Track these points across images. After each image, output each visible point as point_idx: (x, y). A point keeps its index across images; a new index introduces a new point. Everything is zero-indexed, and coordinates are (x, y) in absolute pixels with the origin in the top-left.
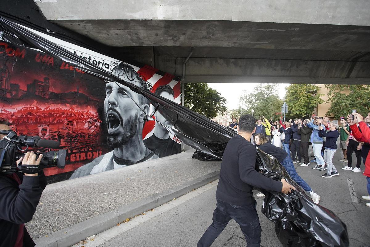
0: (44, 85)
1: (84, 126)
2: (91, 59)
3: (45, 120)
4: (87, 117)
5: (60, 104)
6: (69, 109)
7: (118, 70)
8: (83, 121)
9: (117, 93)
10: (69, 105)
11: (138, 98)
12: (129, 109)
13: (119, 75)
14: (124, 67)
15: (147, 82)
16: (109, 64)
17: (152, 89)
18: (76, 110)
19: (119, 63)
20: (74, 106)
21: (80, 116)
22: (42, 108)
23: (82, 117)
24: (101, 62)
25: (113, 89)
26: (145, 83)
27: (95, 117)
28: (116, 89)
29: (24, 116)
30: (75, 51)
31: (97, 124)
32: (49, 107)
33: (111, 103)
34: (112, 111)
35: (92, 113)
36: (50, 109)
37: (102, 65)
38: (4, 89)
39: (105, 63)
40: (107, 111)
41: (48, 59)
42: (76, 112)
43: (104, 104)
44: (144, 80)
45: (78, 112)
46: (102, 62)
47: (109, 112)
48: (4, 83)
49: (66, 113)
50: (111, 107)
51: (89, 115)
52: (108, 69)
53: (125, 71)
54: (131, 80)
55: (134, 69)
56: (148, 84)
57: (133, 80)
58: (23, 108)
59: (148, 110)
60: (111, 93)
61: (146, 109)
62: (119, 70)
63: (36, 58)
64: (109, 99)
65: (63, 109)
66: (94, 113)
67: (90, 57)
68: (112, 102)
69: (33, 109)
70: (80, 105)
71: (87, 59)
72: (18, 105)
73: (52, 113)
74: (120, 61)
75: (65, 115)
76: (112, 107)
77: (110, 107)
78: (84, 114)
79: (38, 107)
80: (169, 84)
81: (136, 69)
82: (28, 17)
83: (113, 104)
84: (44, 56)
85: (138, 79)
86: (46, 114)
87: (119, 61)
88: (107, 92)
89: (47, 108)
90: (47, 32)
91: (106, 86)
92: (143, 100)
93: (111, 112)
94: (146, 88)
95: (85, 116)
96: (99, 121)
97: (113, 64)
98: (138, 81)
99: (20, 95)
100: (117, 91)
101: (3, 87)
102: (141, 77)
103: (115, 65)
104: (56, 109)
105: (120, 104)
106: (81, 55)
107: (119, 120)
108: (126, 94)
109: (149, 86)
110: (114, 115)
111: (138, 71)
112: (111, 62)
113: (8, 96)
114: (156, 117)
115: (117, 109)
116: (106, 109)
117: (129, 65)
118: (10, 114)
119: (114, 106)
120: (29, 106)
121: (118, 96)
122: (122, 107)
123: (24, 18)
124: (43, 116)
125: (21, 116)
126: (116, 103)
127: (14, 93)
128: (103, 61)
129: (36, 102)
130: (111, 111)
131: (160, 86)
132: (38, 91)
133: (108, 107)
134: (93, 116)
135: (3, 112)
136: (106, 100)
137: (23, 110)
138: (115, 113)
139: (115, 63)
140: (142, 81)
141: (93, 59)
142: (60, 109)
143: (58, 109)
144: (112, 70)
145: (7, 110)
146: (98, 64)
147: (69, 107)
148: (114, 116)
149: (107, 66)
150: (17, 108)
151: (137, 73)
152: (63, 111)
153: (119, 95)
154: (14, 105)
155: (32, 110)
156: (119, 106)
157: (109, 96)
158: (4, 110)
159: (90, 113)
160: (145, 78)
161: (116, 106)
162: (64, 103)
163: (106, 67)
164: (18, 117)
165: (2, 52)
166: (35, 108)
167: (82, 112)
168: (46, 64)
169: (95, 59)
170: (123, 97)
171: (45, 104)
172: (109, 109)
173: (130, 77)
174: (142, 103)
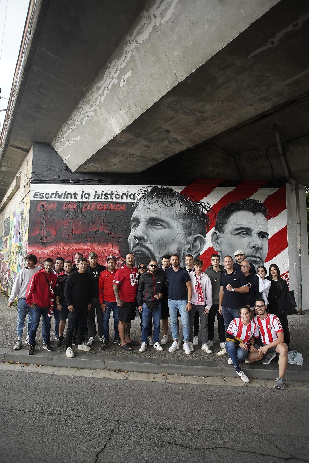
0: (68, 228)
1: (104, 264)
2: (113, 194)
3: (69, 259)
4: (108, 255)
5: (81, 244)
6: (90, 248)
7: (148, 198)
8: (104, 260)
9: (147, 225)
10: (89, 243)
11: (182, 227)
12: (166, 243)
13: (149, 203)
14: (156, 192)
15: (199, 204)
16: (135, 194)
17: (209, 211)
18: (96, 248)
19: (149, 188)
20: (94, 245)
21: (100, 254)
22: (66, 249)
23: (103, 255)
24: (125, 194)
25: (141, 221)
26: (196, 205)
27: (117, 255)
28: (145, 220)
29: (54, 256)
30: (96, 191)
31: (119, 263)
32: (72, 247)
33: (137, 238)
34: (140, 247)
35: (114, 251)
36: (73, 248)
37: (126, 196)
38: (42, 236)
39: (129, 194)
40: (132, 247)
41: (72, 205)
42: (96, 250)
43: (129, 239)
44: (193, 202)
45: (98, 250)
46: (127, 193)
47: (135, 249)
48: (43, 231)
49: (86, 252)
50: (138, 243)
51: (110, 253)
52: (134, 199)
53: (158, 196)
54: (169, 204)
55: (174, 190)
56: (202, 205)
57: (172, 205)
58: (53, 249)
59: (203, 242)
60: (137, 226)
61: (198, 243)
62: (150, 196)
63: (63, 207)
64: (135, 234)
65: (84, 248)
66: (116, 250)
67: (112, 192)
68: (139, 237)
69: (60, 249)
70: (100, 243)
71: (108, 194)
72: (50, 247)
73: (75, 252)
74: (151, 186)
75: (86, 254)
76: (140, 242)
77: (136, 243)
78: (104, 253)
79: (64, 247)
80: (252, 197)
81: (178, 189)
82: (59, 176)
83: (141, 239)
84: (69, 203)
85: (182, 201)
86: (70, 253)
87: (149, 186)
88: (132, 225)
89: (71, 248)
90: (71, 183)
91: (131, 219)
92: (192, 229)
93: (137, 249)
94: (198, 212)
95: (106, 254)
96: (121, 259)
97: (141, 192)
98: (182, 204)
99: (51, 240)
100: (146, 223)
101: (42, 235)
102: (187, 198)
103: (143, 192)
104: (77, 249)
105: (151, 238)
106: (102, 193)
107: (149, 257)
108: (161, 225)
109: (203, 207)
110: (142, 251)
111: (181, 191)
112: (138, 190)
113: (45, 241)
114: (221, 252)
115: (148, 244)
116: (132, 245)
117: (165, 187)
118: (45, 254)
119: (143, 241)
120: (57, 247)
121: (147, 229)
122: (154, 241)
123: (57, 178)
124: (67, 255)
125: (52, 255)
126: (146, 237)
127: (48, 238)
128: (128, 191)
129: (62, 243)
130: (138, 247)
131: (229, 204)
132: (64, 234)
133: (134, 243)
134: (114, 254)
135: (42, 253)
136: (132, 235)
137: (53, 250)
138: (144, 250)
139: (144, 190)
140: (190, 204)
141: (115, 193)
142: (81, 248)
143: (80, 248)
144: (140, 199)
145: (44, 251)
146: (121, 197)
147: (89, 246)
148: (143, 253)
149: (132, 196)
150: (50, 249)
151: (180, 195)
152: (84, 250)
153: (150, 227)
154: (48, 247)
155: (60, 251)
156: (150, 241)
157: (135, 230)
158: (43, 252)
159: (112, 251)
160: (194, 198)
161: (146, 241)
162: (85, 243)
163: (131, 198)
164: (50, 256)
165: (43, 209)
166: (62, 249)
167: (102, 250)
168: (70, 210)
169: (117, 193)
170: (155, 229)
171: (69, 244)
172: (135, 246)
173: (167, 201)
174: (190, 234)
